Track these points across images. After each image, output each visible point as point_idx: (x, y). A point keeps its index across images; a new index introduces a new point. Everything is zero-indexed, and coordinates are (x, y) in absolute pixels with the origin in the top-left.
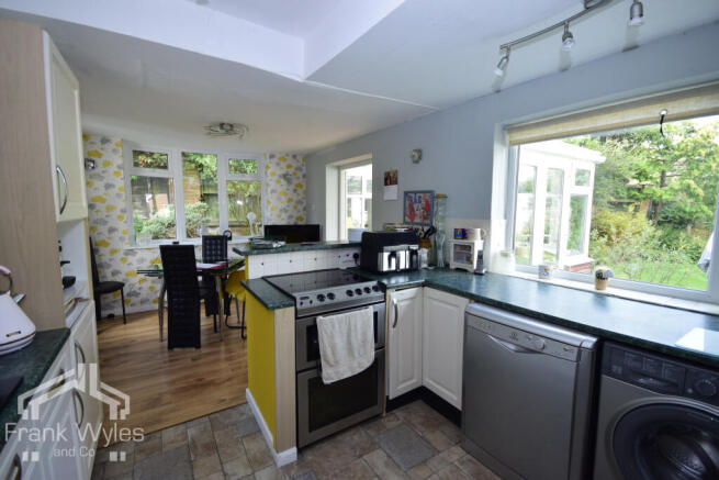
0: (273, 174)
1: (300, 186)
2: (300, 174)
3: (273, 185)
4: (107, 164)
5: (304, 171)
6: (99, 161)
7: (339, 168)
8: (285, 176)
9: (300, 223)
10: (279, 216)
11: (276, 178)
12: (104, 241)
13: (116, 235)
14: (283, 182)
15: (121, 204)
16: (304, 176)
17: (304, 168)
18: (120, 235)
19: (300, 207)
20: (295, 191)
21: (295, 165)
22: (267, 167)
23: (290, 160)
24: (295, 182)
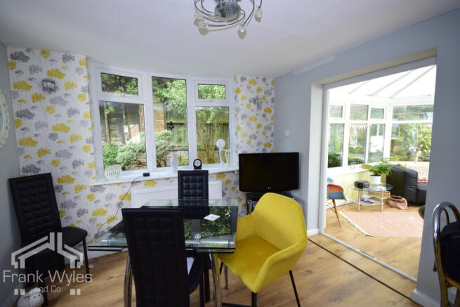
0: (244, 98)
1: (268, 110)
2: (269, 98)
3: (244, 110)
4: (70, 86)
5: (273, 95)
6: (61, 83)
7: (325, 87)
8: (255, 101)
9: (269, 151)
10: (249, 143)
11: (247, 102)
12: (68, 177)
13: (82, 169)
14: (254, 106)
15: (87, 134)
16: (273, 101)
17: (273, 92)
18: (87, 169)
19: (269, 133)
20: (264, 116)
21: (264, 88)
22: (238, 91)
23: (260, 84)
24: (264, 106)
